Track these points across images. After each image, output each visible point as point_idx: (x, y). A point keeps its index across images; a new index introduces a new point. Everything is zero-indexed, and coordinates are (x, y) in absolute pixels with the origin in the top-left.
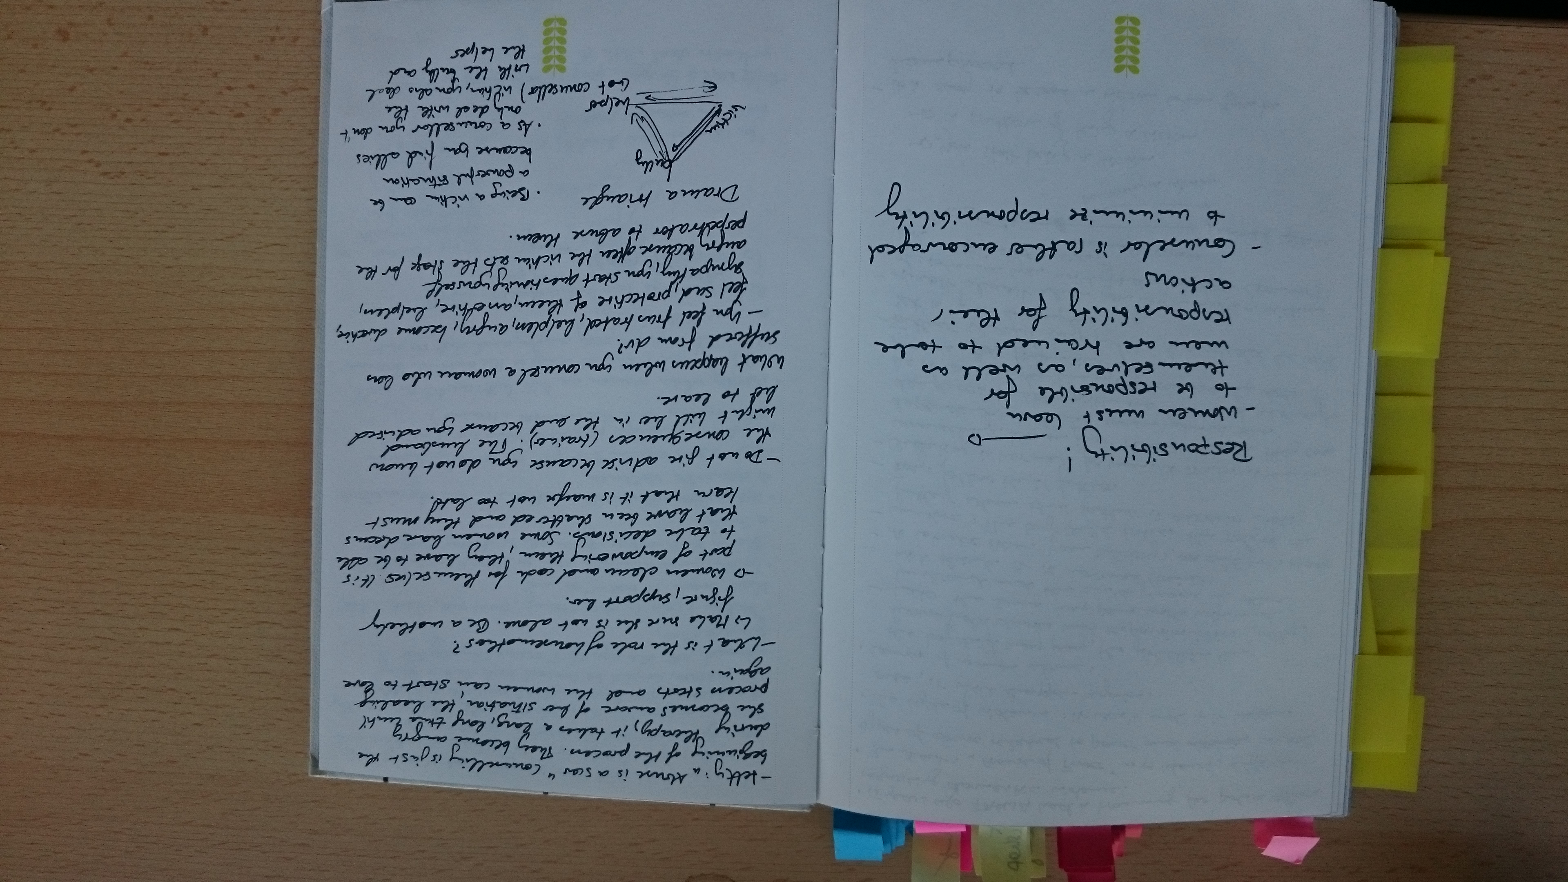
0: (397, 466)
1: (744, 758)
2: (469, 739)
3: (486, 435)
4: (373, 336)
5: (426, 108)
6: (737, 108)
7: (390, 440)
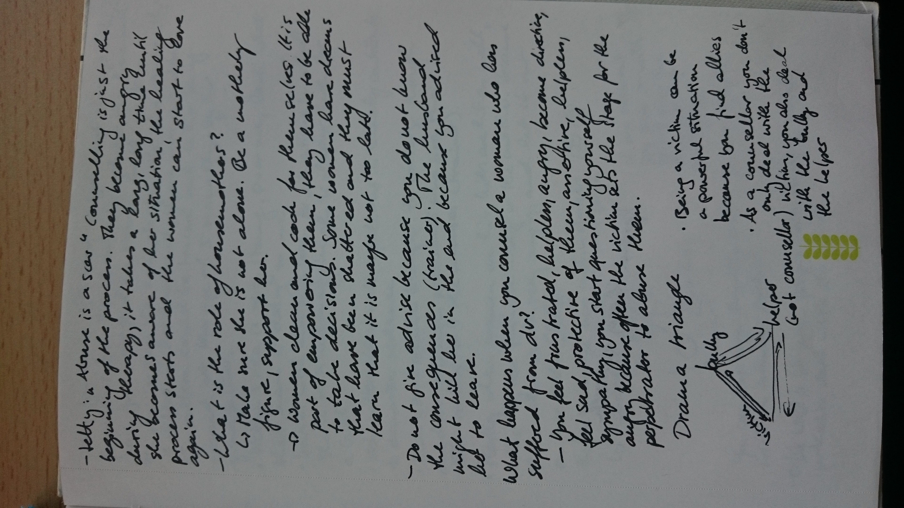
0: (404, 75)
1: (105, 439)
2: (122, 149)
3: (436, 170)
4: (537, 52)
5: (768, 111)
6: (767, 438)
7: (430, 68)
